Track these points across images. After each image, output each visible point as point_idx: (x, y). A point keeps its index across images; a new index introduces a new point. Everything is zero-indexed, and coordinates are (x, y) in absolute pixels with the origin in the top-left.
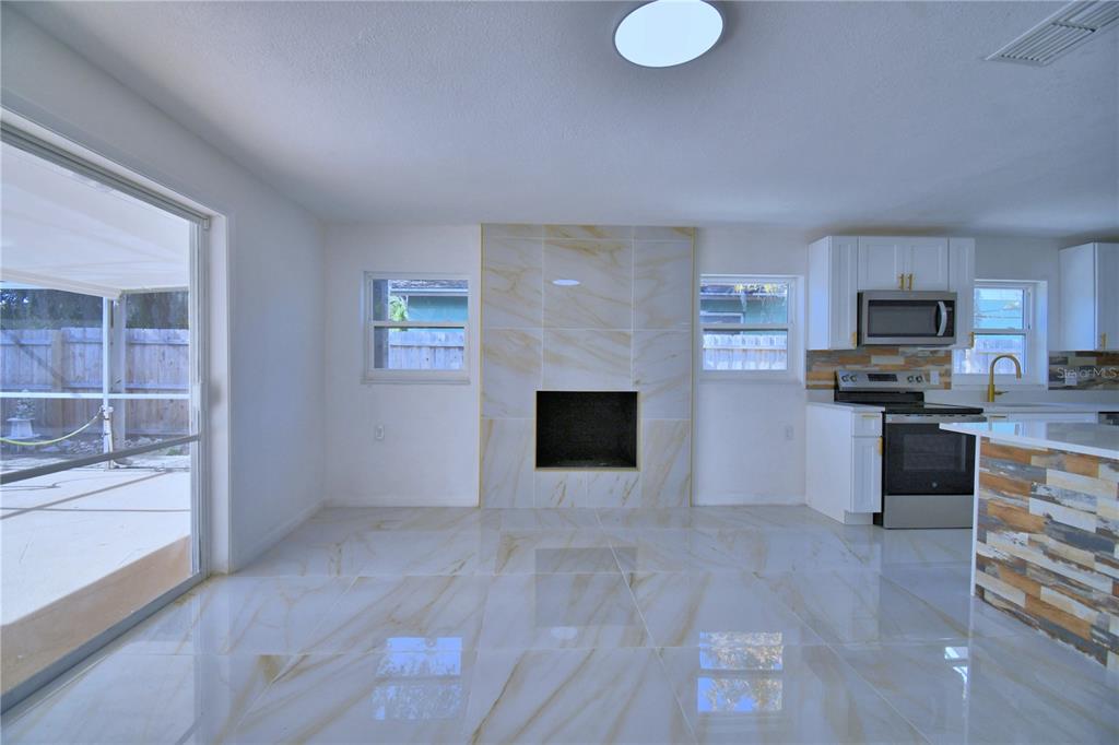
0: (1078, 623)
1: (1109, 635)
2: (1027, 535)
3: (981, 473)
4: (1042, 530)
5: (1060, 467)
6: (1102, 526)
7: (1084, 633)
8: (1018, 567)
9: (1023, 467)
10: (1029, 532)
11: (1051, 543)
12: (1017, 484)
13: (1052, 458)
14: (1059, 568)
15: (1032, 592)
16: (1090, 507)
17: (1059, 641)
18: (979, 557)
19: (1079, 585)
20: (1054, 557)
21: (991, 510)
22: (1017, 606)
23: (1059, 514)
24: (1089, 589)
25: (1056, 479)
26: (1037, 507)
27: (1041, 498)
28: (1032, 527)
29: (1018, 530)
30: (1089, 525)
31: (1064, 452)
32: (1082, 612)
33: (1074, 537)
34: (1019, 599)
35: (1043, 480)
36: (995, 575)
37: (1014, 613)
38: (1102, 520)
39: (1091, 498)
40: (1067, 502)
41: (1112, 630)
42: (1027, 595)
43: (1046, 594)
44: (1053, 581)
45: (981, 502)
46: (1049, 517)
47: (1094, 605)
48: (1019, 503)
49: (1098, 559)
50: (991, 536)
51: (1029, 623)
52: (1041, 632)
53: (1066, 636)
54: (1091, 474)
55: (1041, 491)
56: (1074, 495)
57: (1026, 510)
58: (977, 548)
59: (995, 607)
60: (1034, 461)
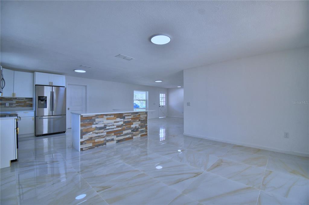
0: (102, 141)
1: (106, 140)
2: (92, 132)
3: (81, 124)
4: (95, 130)
5: (98, 118)
6: (104, 125)
7: (103, 143)
8: (91, 139)
9: (91, 120)
10: (92, 131)
11: (97, 131)
12: (90, 123)
13: (96, 117)
14: (99, 135)
15: (93, 142)
16: (103, 123)
17: (99, 147)
18: (81, 142)
19: (102, 136)
20: (97, 133)
21: (83, 131)
22: (91, 146)
23: (98, 126)
24: (103, 135)
25: (97, 120)
26: (94, 126)
27: (95, 124)
28: (93, 130)
29: (90, 132)
30: (102, 126)
31: (98, 115)
32: (102, 139)
33: (101, 128)
34: (91, 145)
35: (95, 121)
36: (85, 144)
37: (91, 148)
38: (105, 124)
39: (103, 121)
40: (99, 123)
41: (107, 139)
42: (93, 143)
43: (96, 141)
44: (98, 137)
45: (81, 130)
46: (96, 127)
47: (104, 137)
48: (90, 127)
49: (104, 130)
50: (84, 136)
51: (93, 148)
52: (96, 148)
53: (100, 145)
54: (103, 117)
55: (95, 123)
56: (100, 122)
57: (92, 128)
58: (80, 140)
59: (86, 150)
60: (93, 118)
